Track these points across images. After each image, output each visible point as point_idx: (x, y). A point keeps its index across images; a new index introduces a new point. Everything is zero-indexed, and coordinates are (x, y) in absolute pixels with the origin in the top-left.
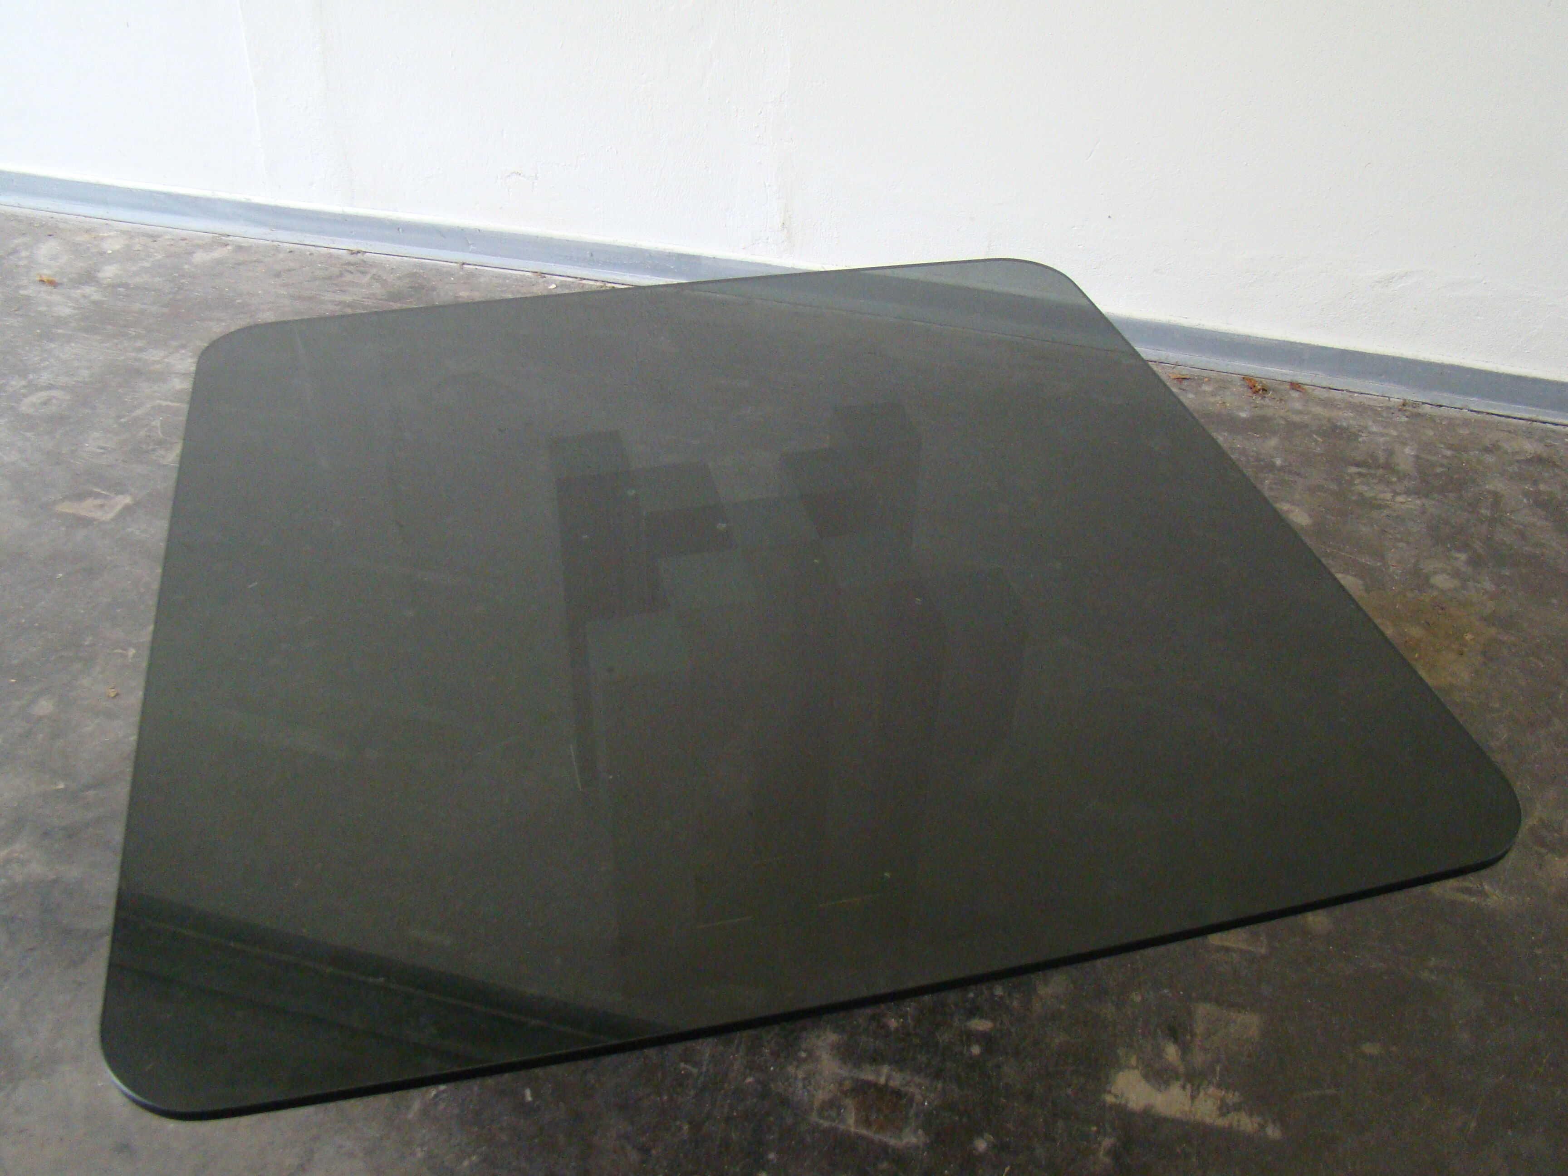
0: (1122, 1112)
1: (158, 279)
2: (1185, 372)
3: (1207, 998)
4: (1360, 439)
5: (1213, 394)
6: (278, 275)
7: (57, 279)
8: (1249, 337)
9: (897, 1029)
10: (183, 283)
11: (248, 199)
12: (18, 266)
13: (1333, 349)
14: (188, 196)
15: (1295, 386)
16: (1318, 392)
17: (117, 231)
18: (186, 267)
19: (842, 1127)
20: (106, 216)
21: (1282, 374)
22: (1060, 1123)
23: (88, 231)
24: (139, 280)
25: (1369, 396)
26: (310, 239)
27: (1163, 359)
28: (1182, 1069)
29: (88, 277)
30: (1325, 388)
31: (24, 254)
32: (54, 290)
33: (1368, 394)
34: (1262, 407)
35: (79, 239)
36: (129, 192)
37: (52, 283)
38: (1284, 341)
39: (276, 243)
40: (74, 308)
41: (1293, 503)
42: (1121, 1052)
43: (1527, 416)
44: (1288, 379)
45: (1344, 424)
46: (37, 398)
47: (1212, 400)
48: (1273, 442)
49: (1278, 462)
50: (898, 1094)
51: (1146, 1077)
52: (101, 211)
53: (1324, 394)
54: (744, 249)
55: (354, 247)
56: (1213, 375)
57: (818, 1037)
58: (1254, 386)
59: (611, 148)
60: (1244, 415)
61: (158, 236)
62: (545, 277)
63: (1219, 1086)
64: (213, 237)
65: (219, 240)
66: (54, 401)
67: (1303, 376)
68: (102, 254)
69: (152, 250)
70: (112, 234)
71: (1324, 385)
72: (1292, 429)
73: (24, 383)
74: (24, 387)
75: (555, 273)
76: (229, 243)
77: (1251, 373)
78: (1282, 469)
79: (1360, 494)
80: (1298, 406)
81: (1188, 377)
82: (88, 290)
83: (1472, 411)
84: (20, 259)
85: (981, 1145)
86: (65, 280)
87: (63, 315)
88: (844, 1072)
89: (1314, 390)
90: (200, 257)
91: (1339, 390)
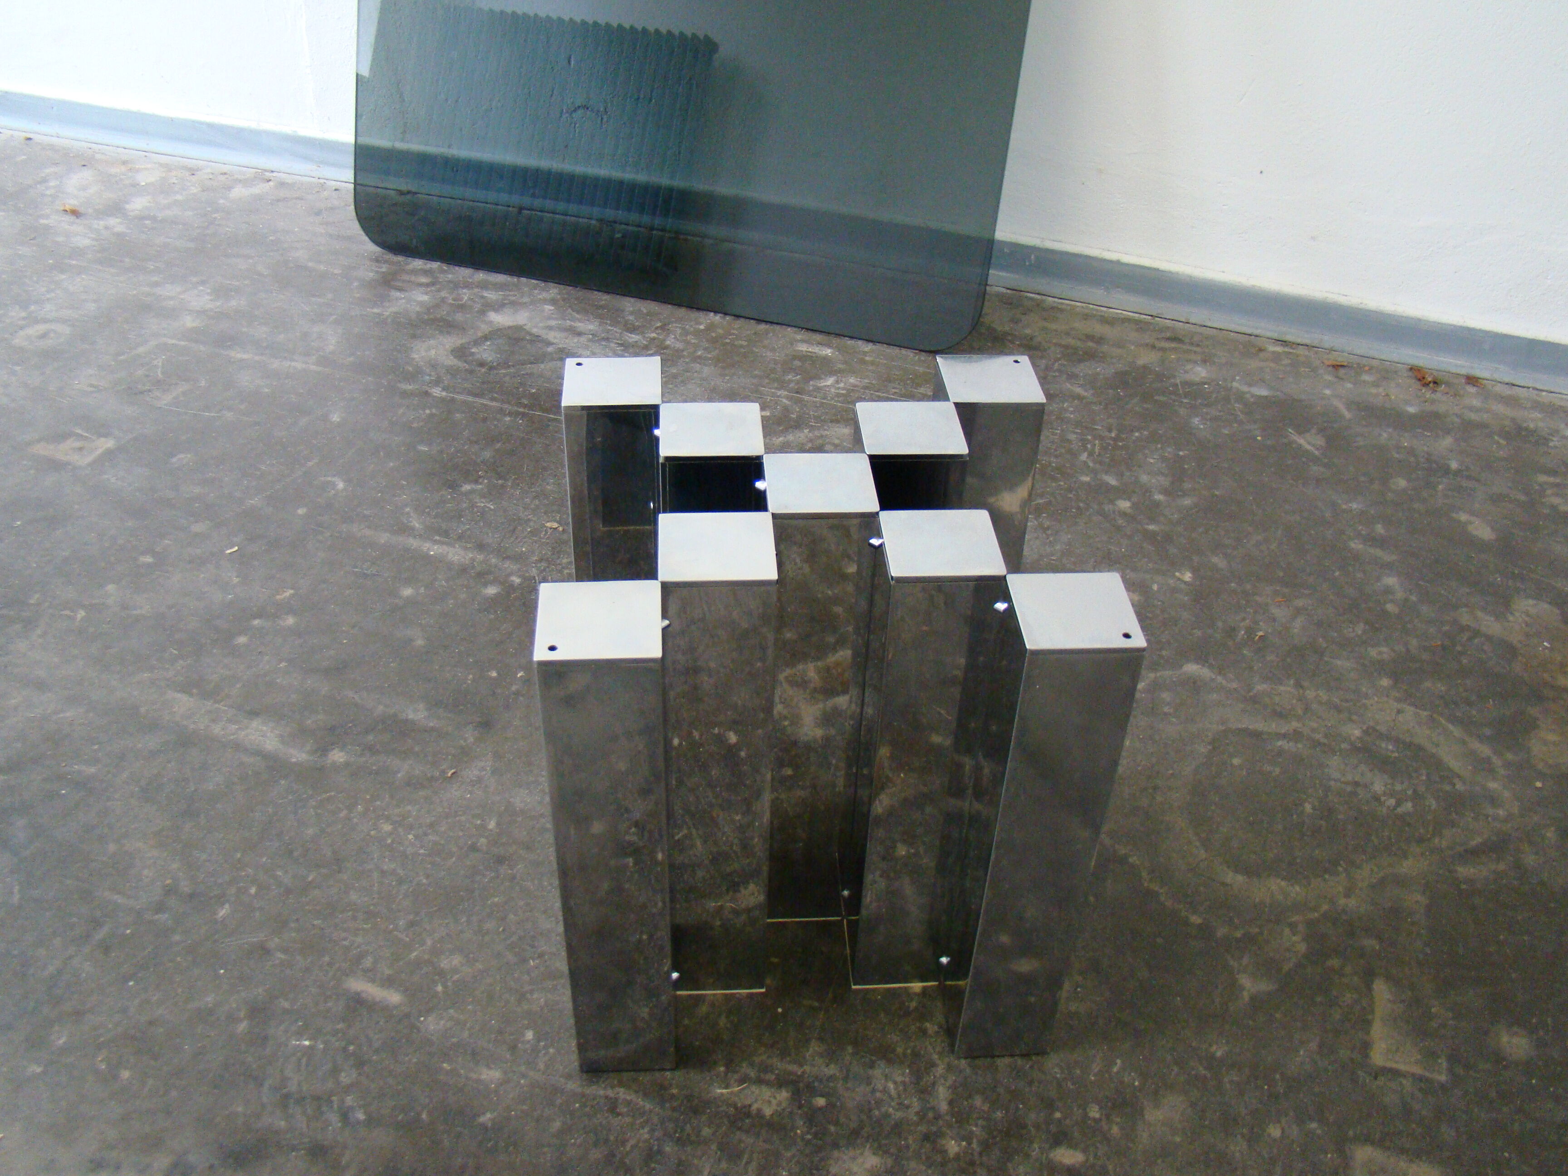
1: (190, 213)
2: (1341, 359)
3: (1367, 1139)
4: (1551, 444)
5: (1376, 385)
6: (318, 213)
7: (82, 210)
8: (1419, 320)
9: (957, 1157)
10: (215, 218)
11: (295, 131)
12: (43, 195)
13: (1518, 338)
14: (232, 127)
15: (1472, 380)
16: (1499, 388)
17: (155, 163)
18: (221, 201)
20: (145, 147)
21: (1456, 366)
23: (124, 163)
24: (168, 213)
25: (1560, 396)
27: (1316, 343)
29: (116, 209)
30: (1507, 384)
31: (52, 183)
32: (78, 221)
33: (1560, 393)
34: (1433, 402)
35: (113, 171)
36: (171, 122)
37: (75, 213)
38: (1461, 327)
39: (322, 181)
40: (93, 239)
41: (1472, 513)
44: (1463, 372)
45: (1532, 426)
46: (31, 331)
47: (1374, 391)
48: (1447, 442)
49: (1454, 465)
52: (141, 143)
53: (1508, 391)
54: (835, 200)
55: (404, 188)
56: (1375, 363)
57: (854, 1158)
58: (1424, 378)
60: (1411, 410)
61: (198, 170)
62: (611, 227)
64: (256, 172)
65: (263, 176)
66: (52, 335)
67: (1481, 370)
68: (135, 185)
69: (189, 184)
70: (149, 166)
71: (1507, 380)
72: (1468, 428)
73: (24, 314)
74: (24, 319)
75: (620, 221)
76: (272, 179)
77: (1420, 363)
78: (1458, 473)
79: (1553, 507)
80: (1476, 403)
81: (1345, 364)
82: (112, 221)
84: (47, 188)
86: (90, 211)
87: (81, 246)
89: (1493, 386)
90: (238, 192)
91: (1524, 387)
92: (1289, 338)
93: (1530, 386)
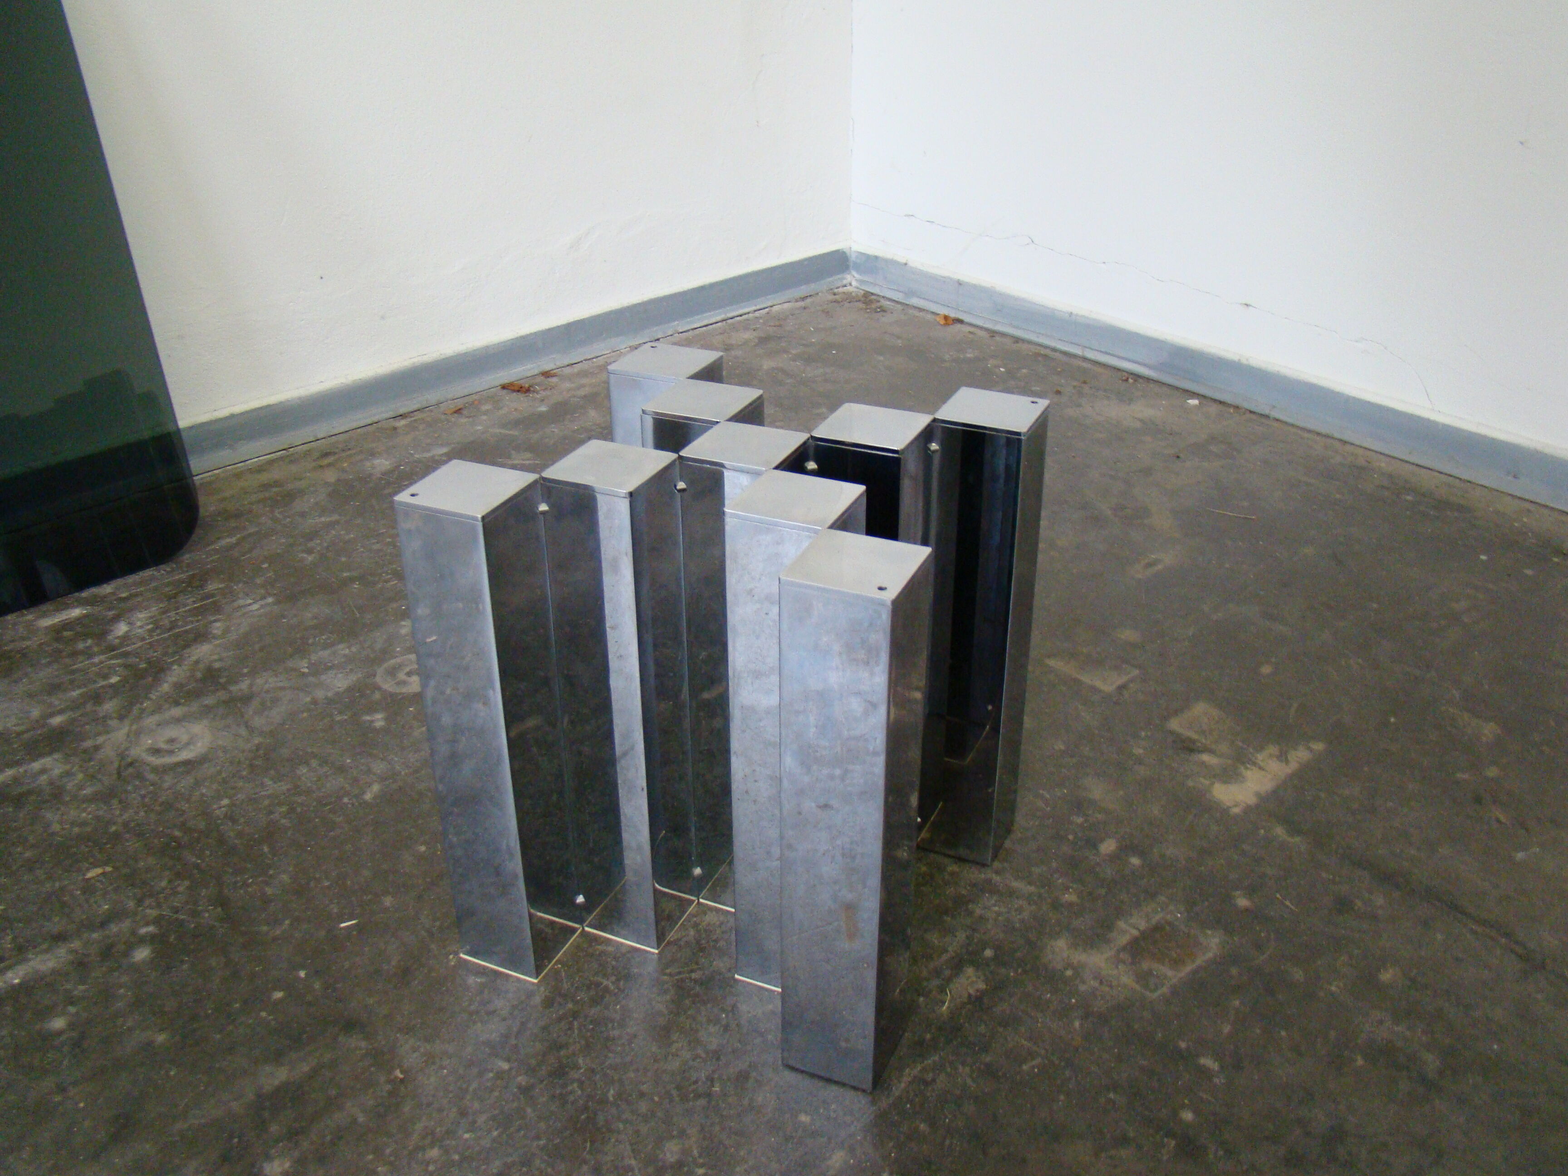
0: (1254, 810)
2: (460, 403)
3: (1165, 718)
5: (498, 408)
8: (487, 347)
15: (546, 374)
16: (568, 371)
19: (1174, 981)
21: (530, 370)
22: (1248, 848)
27: (425, 404)
28: (1229, 762)
30: (568, 366)
34: (546, 399)
38: (517, 338)
42: (1191, 784)
43: (719, 318)
44: (536, 372)
47: (503, 412)
50: (1157, 928)
51: (1224, 783)
53: (575, 370)
56: (476, 397)
57: (1054, 953)
58: (520, 389)
60: (543, 409)
63: (1258, 751)
67: (547, 364)
71: (566, 363)
77: (505, 381)
80: (569, 385)
81: (460, 407)
83: (681, 333)
85: (1243, 902)
88: (1109, 953)
89: (562, 371)
91: (579, 363)
92: (402, 411)
93: (582, 359)
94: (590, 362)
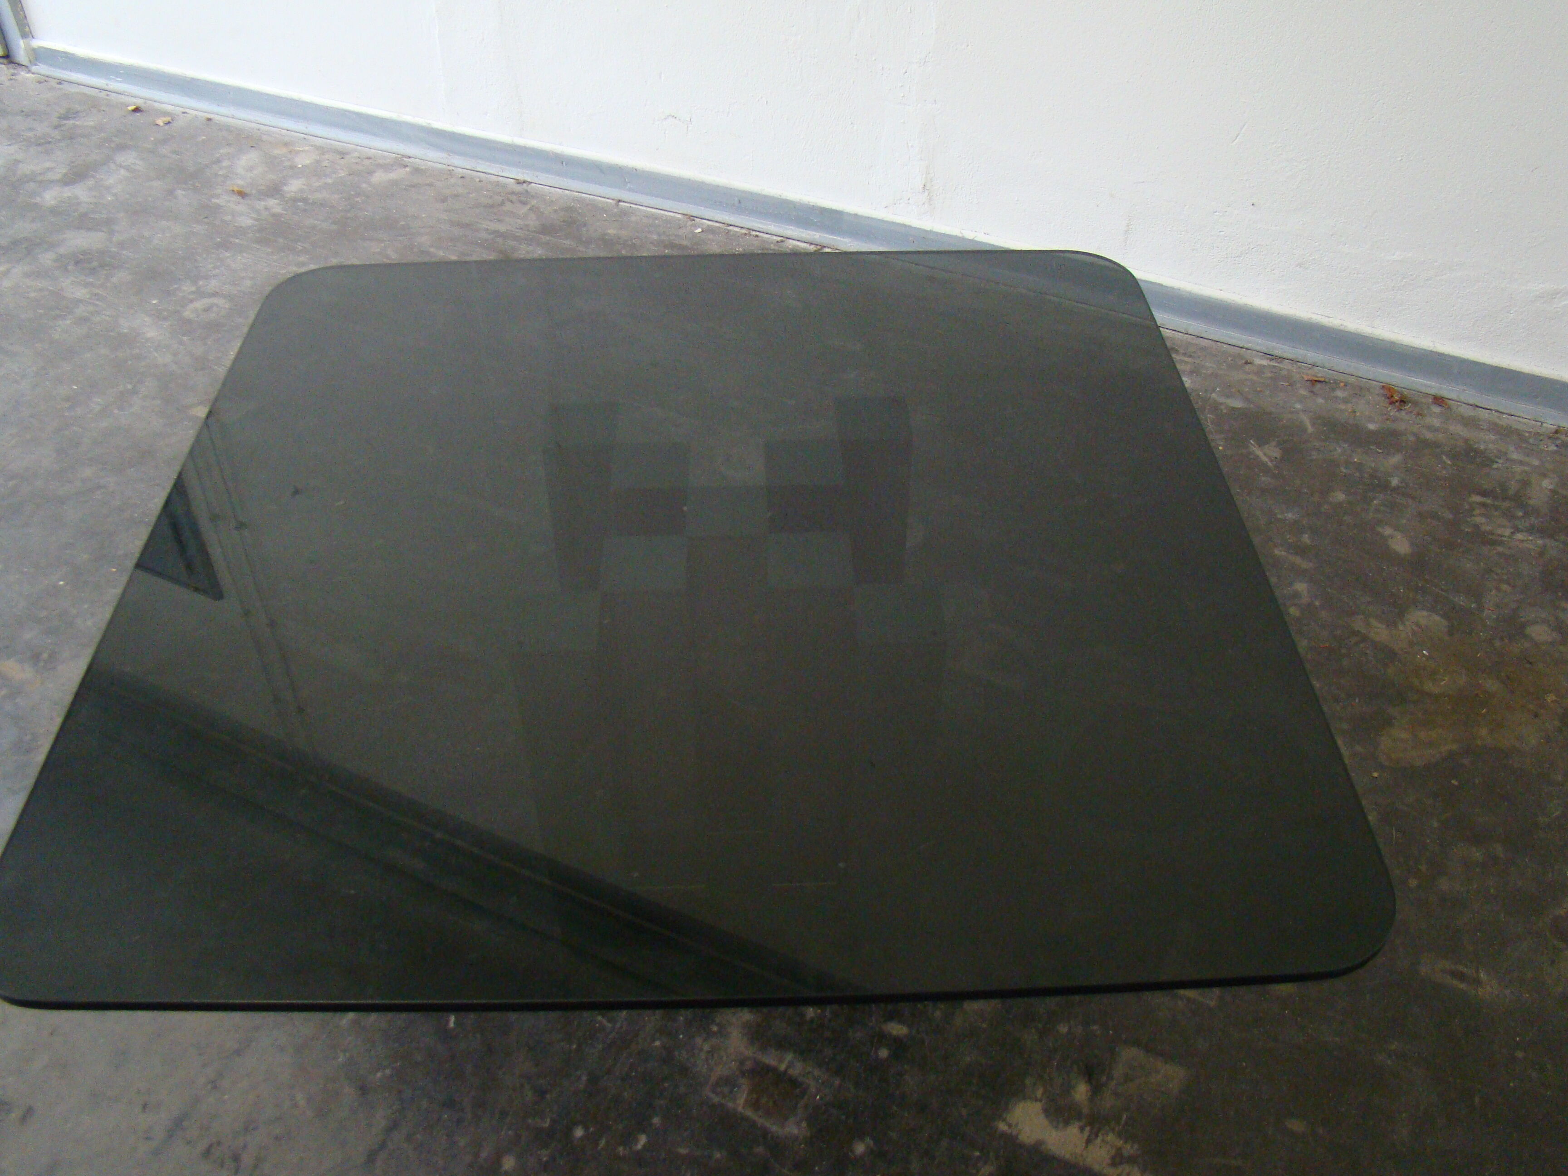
0: (1011, 1141)
1: (336, 196)
2: (1320, 374)
3: (1137, 1043)
4: (1495, 466)
5: (1345, 401)
6: (444, 200)
7: (247, 190)
8: (1393, 343)
9: (812, 1021)
10: (357, 202)
11: (429, 124)
12: (217, 175)
13: (1484, 364)
14: (377, 118)
15: (1439, 400)
16: (1463, 409)
17: (312, 146)
18: (364, 185)
19: (730, 1105)
20: (305, 131)
21: (1426, 386)
22: (945, 1143)
23: (286, 144)
24: (318, 196)
25: (1520, 419)
26: (482, 166)
27: (1300, 358)
28: (1085, 1111)
29: (274, 190)
30: (1471, 405)
31: (225, 163)
32: (242, 201)
33: (1520, 417)
34: (1395, 420)
35: (277, 152)
36: (326, 110)
37: (242, 194)
38: (1430, 351)
39: (451, 168)
40: (256, 220)
41: (1396, 528)
42: (1028, 1081)
44: (1433, 392)
45: (1482, 447)
46: (199, 305)
47: (1342, 407)
48: (1396, 459)
49: (1395, 482)
50: (794, 1083)
51: (1046, 1111)
52: (301, 126)
53: (1468, 412)
54: (885, 207)
55: (521, 177)
56: (1352, 380)
57: (734, 1014)
58: (1392, 396)
59: (761, 98)
60: (1372, 427)
61: (347, 153)
62: (694, 220)
63: (1119, 1136)
64: (396, 157)
65: (400, 162)
66: (215, 309)
67: (1448, 391)
68: (293, 167)
69: (339, 168)
70: (307, 148)
71: (1471, 402)
72: (1422, 445)
73: (193, 289)
74: (193, 293)
75: (704, 217)
76: (409, 164)
77: (1392, 381)
78: (1396, 489)
79: (1476, 526)
80: (1436, 422)
81: (1322, 379)
82: (272, 202)
84: (221, 168)
85: (860, 1148)
86: (254, 192)
87: (243, 225)
88: (749, 1052)
89: (1458, 406)
90: (379, 177)
91: (1487, 409)
92: (1277, 352)
93: (1493, 408)
94: (1498, 414)
